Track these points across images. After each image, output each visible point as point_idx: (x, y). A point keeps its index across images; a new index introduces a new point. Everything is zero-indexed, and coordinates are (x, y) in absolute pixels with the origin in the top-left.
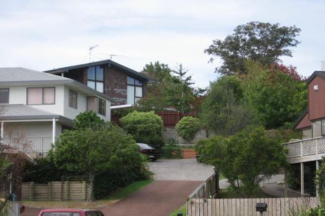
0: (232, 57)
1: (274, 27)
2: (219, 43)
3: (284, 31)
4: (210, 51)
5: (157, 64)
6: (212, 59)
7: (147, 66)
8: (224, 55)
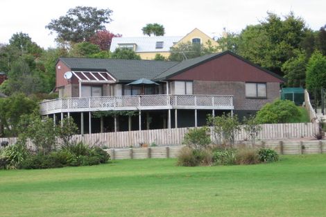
0: (64, 31)
1: (95, 9)
2: (56, 21)
3: (101, 13)
4: (50, 27)
5: (21, 34)
6: (51, 33)
7: (14, 35)
8: (58, 30)
